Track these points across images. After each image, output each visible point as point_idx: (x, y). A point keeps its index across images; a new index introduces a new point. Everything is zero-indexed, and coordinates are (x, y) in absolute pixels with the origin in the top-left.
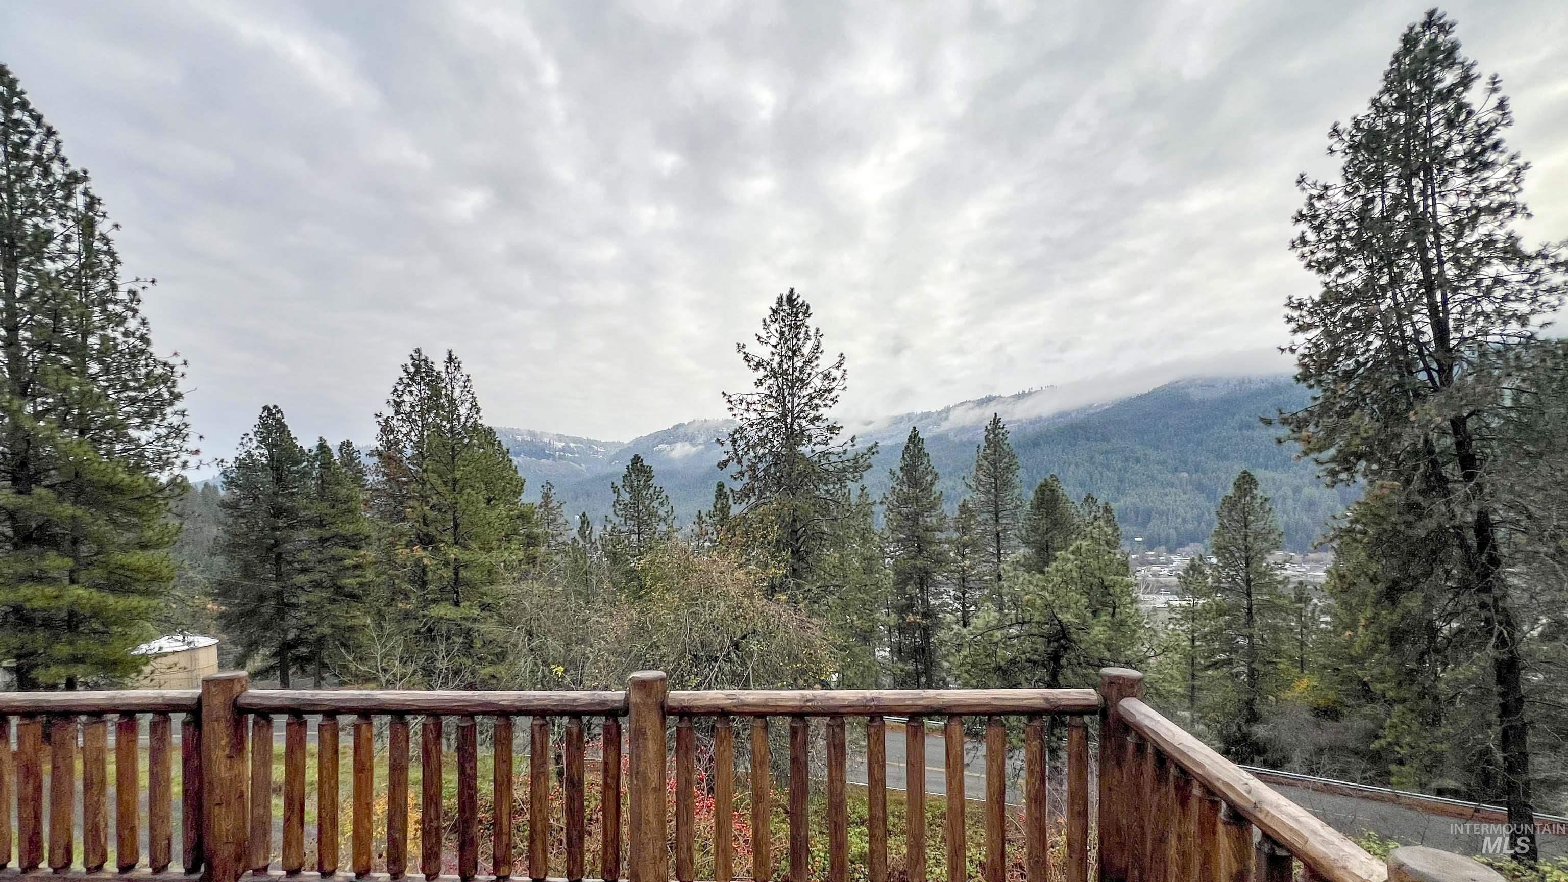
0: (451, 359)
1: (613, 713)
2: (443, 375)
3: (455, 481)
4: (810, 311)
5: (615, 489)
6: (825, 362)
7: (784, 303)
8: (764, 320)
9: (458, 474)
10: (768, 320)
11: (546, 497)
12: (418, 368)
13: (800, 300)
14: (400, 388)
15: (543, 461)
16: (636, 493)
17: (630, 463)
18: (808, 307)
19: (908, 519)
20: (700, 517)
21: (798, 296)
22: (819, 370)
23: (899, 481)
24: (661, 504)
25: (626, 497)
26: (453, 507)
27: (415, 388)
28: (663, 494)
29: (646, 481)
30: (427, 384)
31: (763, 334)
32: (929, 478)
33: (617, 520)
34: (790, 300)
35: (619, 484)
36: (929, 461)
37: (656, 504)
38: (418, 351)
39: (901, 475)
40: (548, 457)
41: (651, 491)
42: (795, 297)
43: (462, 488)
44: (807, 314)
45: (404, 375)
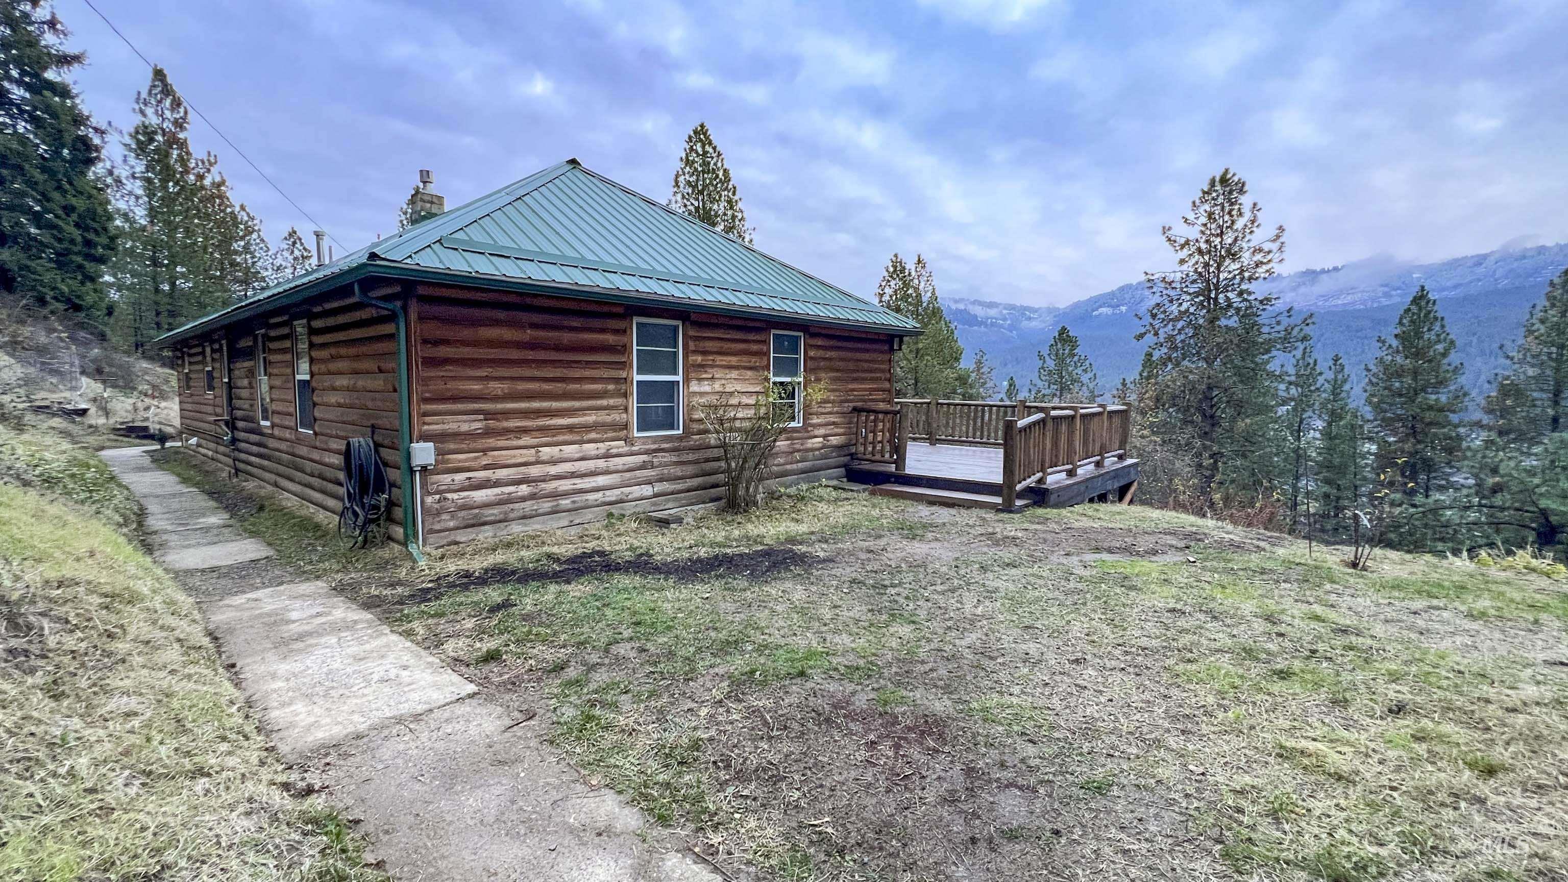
0: (919, 262)
1: (1014, 407)
2: (913, 273)
3: (918, 351)
4: (1245, 189)
5: (1041, 357)
6: (1260, 237)
7: (1217, 184)
8: (1194, 203)
9: (920, 346)
10: (1198, 202)
11: (979, 363)
12: (895, 267)
13: (1236, 179)
14: (884, 284)
15: (976, 328)
16: (1061, 361)
17: (1057, 334)
18: (1243, 184)
19: (1401, 395)
20: (1124, 384)
21: (1234, 175)
22: (1252, 244)
23: (1390, 351)
24: (1085, 371)
25: (1051, 364)
26: (916, 370)
27: (892, 283)
28: (1087, 362)
29: (1071, 350)
30: (900, 279)
31: (1191, 216)
32: (1440, 347)
33: (1040, 384)
34: (1224, 180)
35: (1045, 352)
36: (1443, 326)
37: (1079, 370)
38: (896, 256)
39: (1395, 343)
40: (981, 324)
41: (1076, 358)
42: (1229, 176)
43: (922, 356)
44: (1241, 191)
45: (886, 274)
